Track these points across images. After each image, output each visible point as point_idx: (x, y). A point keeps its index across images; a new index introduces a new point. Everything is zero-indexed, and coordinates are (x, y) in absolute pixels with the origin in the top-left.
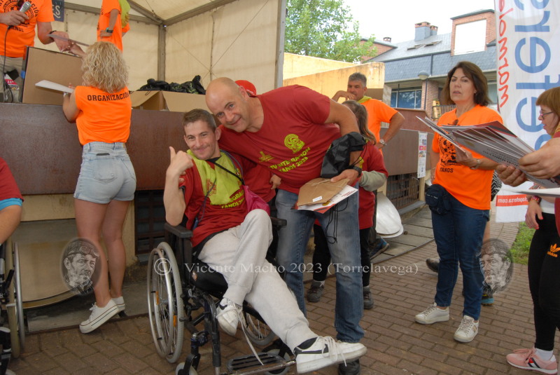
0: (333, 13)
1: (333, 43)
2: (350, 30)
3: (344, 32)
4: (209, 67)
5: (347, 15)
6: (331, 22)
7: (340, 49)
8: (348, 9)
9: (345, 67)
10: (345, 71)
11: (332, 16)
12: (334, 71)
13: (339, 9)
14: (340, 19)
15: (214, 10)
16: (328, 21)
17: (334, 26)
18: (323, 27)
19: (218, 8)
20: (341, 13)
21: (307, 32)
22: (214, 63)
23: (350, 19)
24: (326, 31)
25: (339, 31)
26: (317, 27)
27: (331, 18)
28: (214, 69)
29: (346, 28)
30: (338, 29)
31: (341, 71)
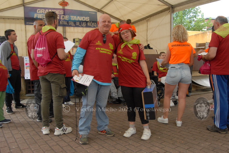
0: (193, 11)
1: (193, 23)
2: (200, 17)
3: (197, 18)
4: (146, 38)
5: (199, 11)
6: (192, 14)
7: (196, 25)
8: (199, 8)
9: (198, 33)
10: (197, 35)
11: (192, 12)
12: (193, 35)
13: (195, 9)
14: (196, 13)
15: (147, 19)
16: (190, 14)
17: (193, 16)
18: (188, 17)
19: (149, 18)
20: (196, 10)
21: (182, 20)
22: (148, 37)
23: (200, 12)
24: (189, 18)
25: (196, 18)
26: (185, 17)
27: (192, 13)
28: (148, 39)
29: (198, 16)
30: (195, 17)
31: (196, 35)
